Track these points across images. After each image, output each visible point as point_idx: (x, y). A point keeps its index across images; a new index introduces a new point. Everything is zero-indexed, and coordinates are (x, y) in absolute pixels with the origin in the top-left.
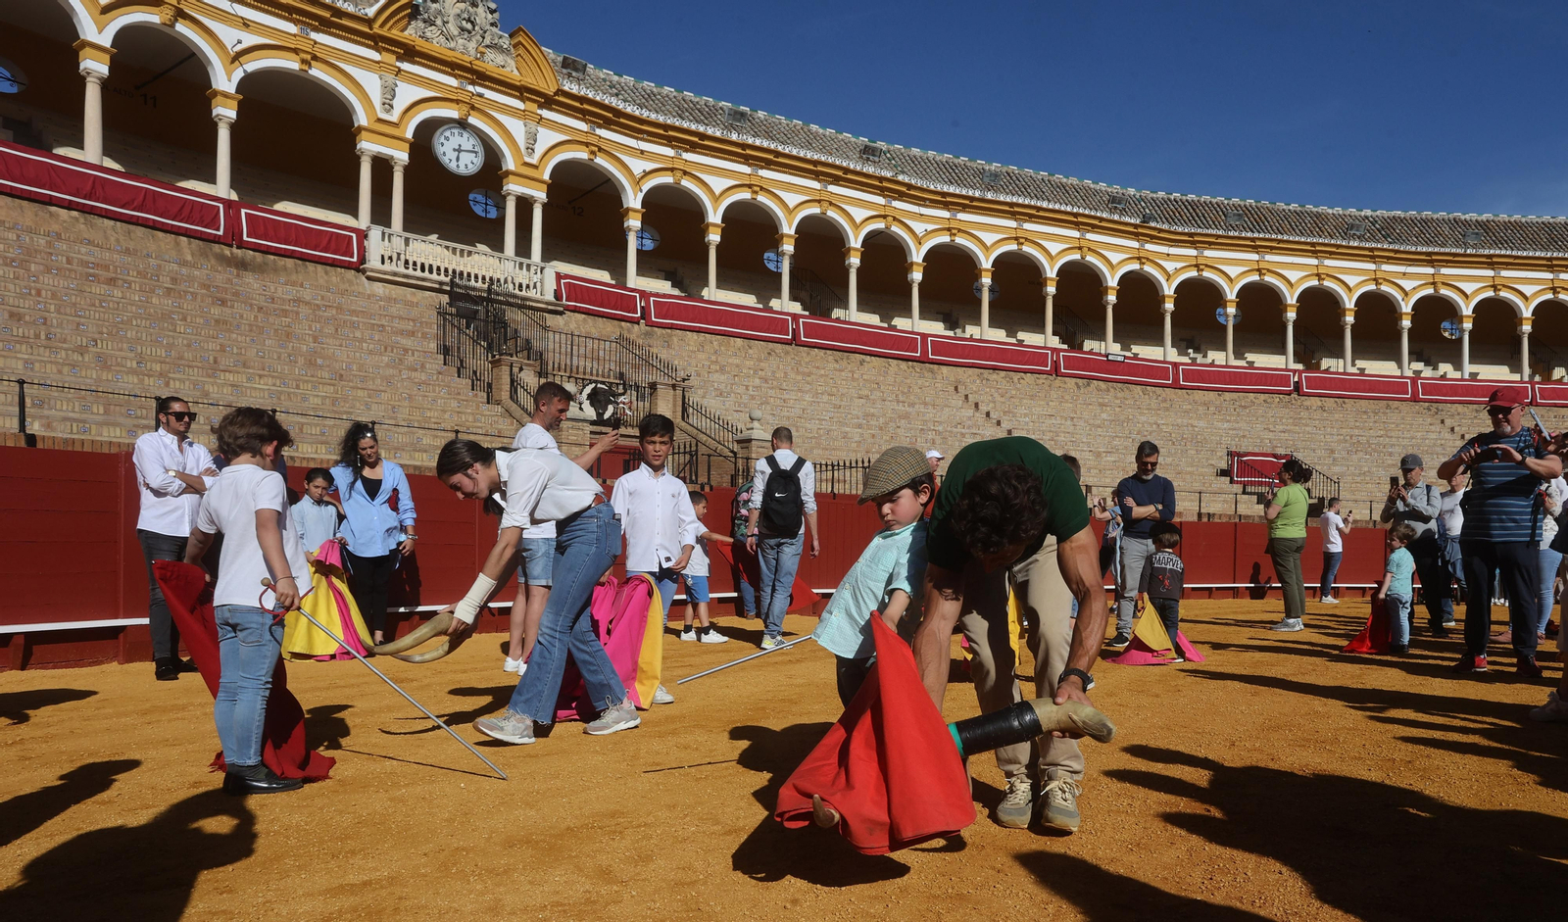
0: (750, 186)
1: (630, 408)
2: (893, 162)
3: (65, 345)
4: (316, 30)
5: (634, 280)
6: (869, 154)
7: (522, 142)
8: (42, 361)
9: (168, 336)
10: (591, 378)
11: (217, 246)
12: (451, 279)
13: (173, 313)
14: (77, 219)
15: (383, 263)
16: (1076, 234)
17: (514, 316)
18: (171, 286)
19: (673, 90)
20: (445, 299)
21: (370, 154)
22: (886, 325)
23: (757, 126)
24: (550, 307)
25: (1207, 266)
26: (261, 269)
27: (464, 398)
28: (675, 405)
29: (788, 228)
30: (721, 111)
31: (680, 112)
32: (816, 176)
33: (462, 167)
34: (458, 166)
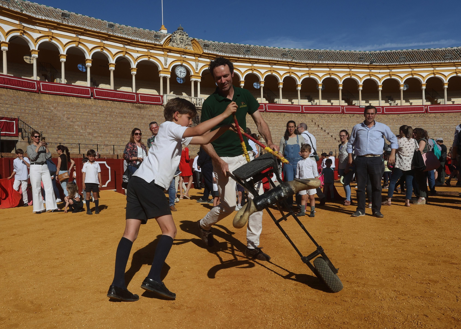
0: (251, 69)
2: (291, 54)
4: (151, 49)
7: (195, 67)
11: (135, 104)
16: (348, 70)
21: (162, 76)
22: (290, 102)
25: (393, 75)
26: (143, 108)
29: (262, 79)
32: (269, 64)
33: (182, 76)
34: (181, 76)
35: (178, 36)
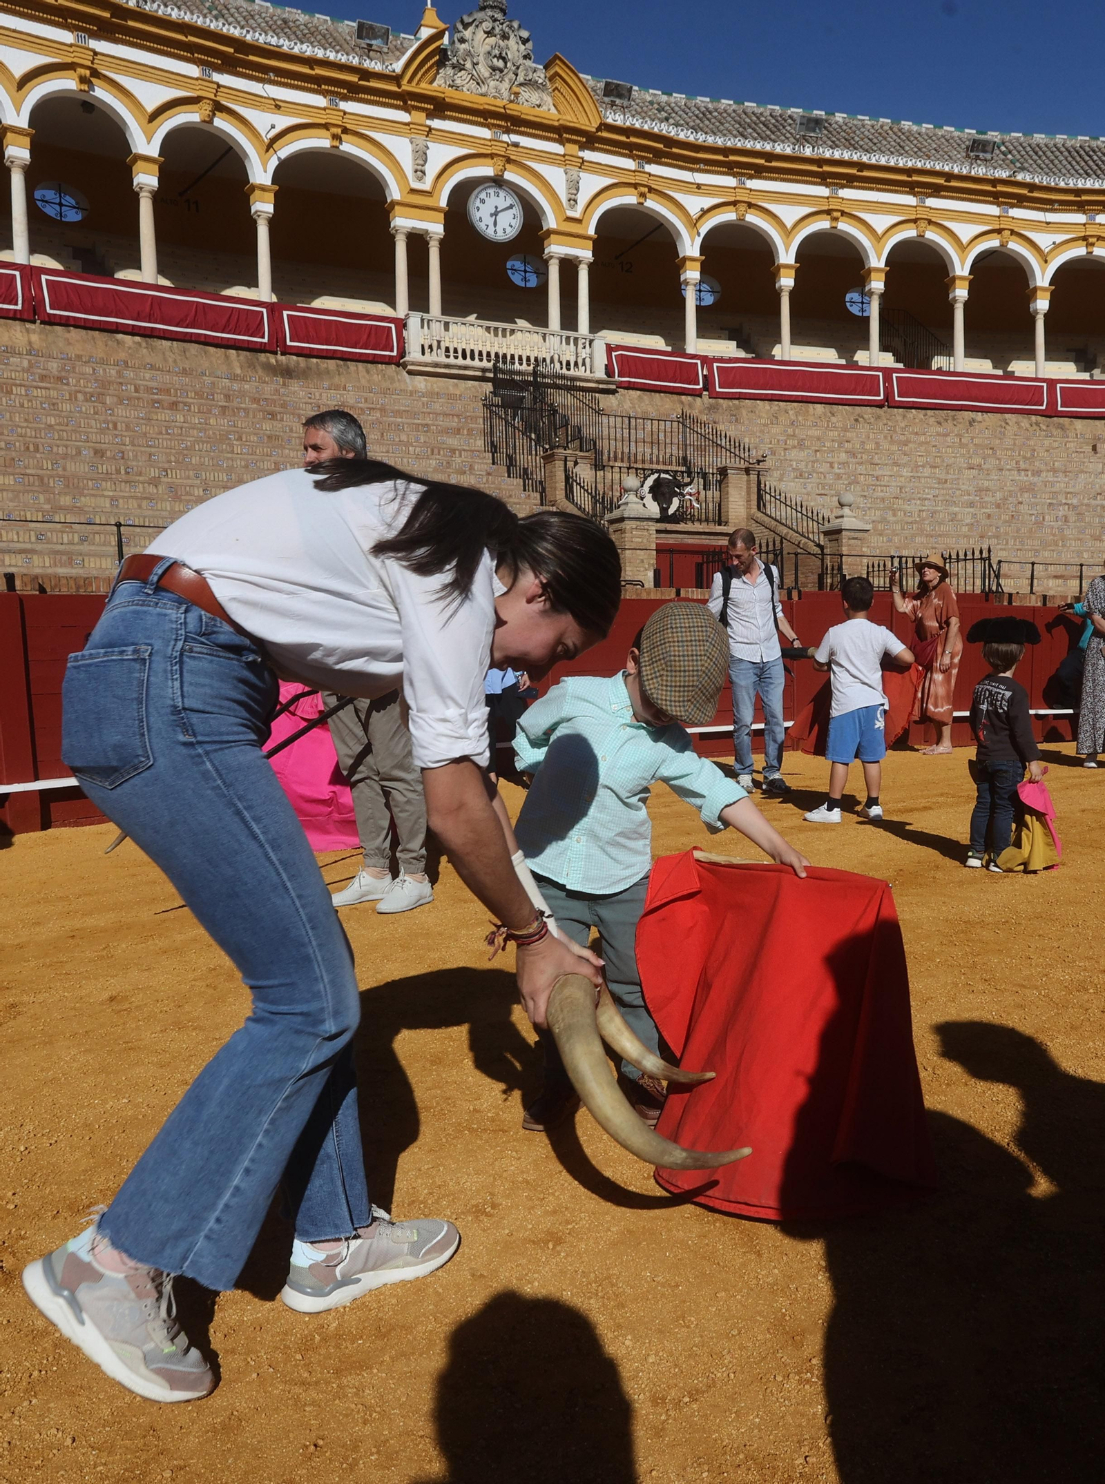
0: (828, 212)
1: (697, 500)
2: (1010, 156)
3: (141, 478)
4: (345, 98)
5: (695, 344)
6: (977, 151)
7: (563, 193)
8: (123, 497)
9: (228, 459)
10: (651, 466)
11: (263, 355)
12: (494, 365)
13: (229, 432)
14: (139, 344)
15: (423, 354)
17: (563, 400)
18: (225, 404)
19: (731, 102)
20: (489, 387)
21: (405, 231)
22: (1000, 372)
23: (835, 133)
24: (601, 386)
26: (304, 374)
27: (516, 501)
28: (748, 493)
29: (877, 260)
30: (790, 121)
31: (741, 129)
32: (911, 188)
33: (500, 232)
34: (495, 232)
35: (478, 41)
